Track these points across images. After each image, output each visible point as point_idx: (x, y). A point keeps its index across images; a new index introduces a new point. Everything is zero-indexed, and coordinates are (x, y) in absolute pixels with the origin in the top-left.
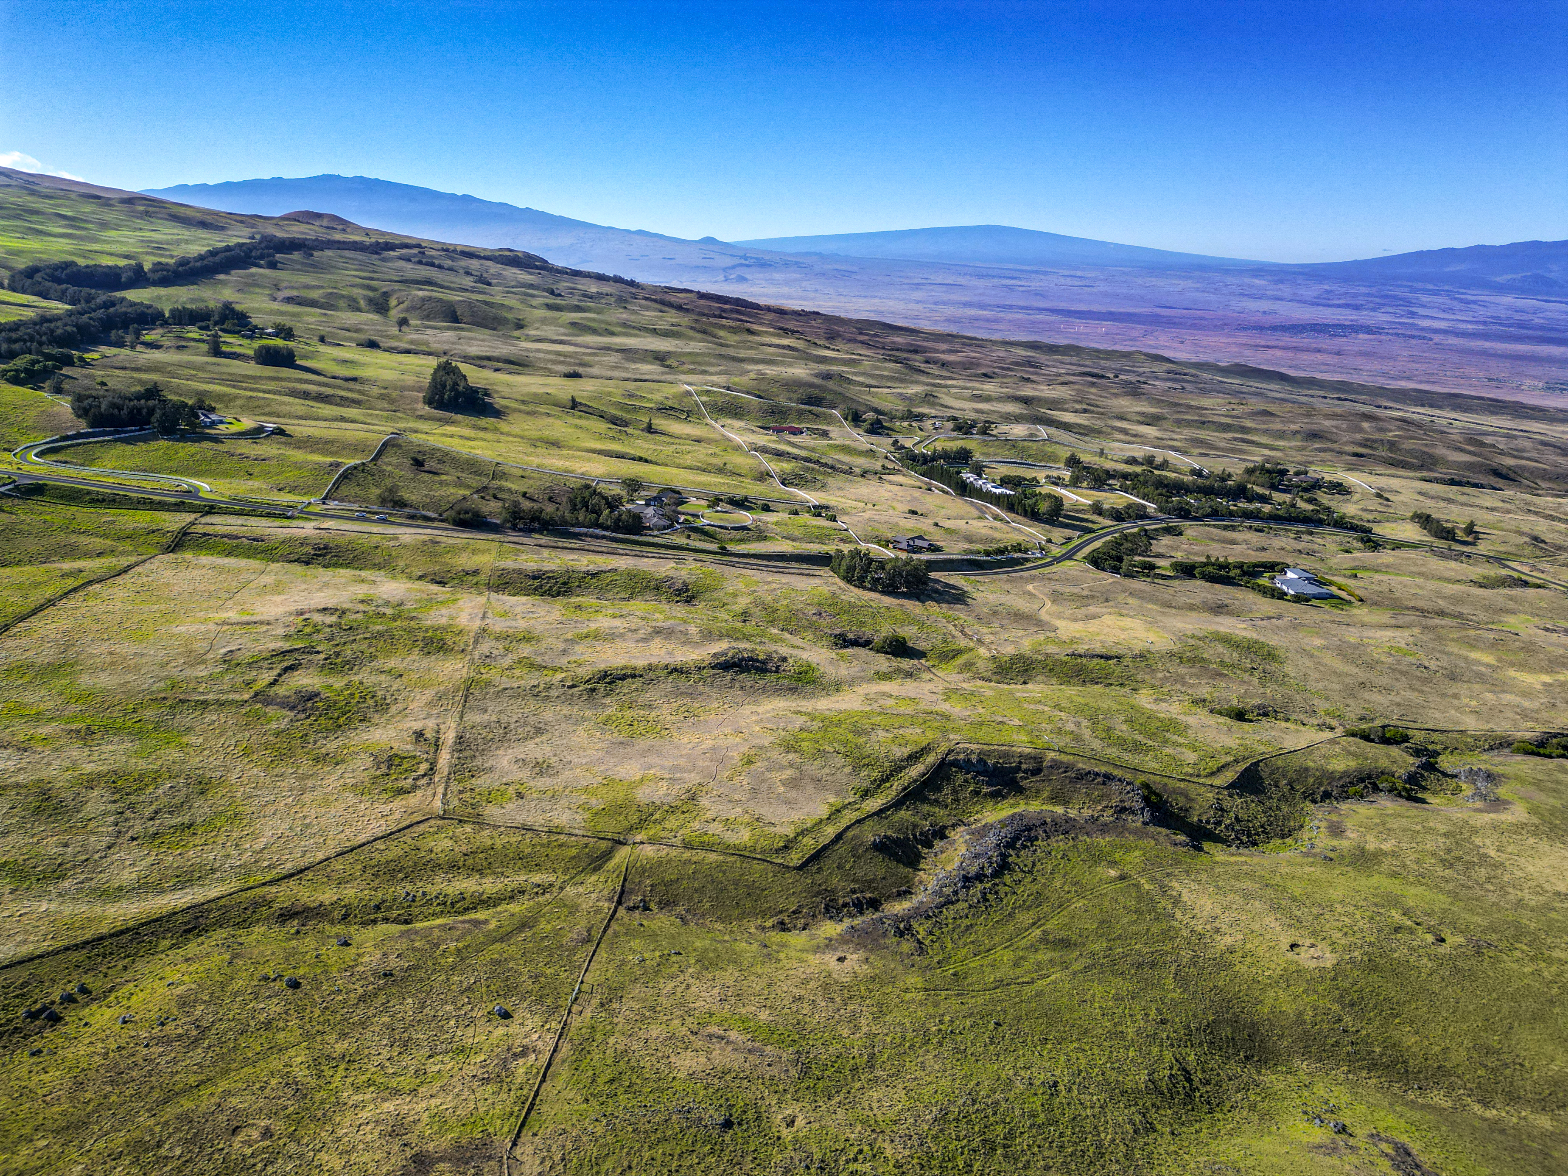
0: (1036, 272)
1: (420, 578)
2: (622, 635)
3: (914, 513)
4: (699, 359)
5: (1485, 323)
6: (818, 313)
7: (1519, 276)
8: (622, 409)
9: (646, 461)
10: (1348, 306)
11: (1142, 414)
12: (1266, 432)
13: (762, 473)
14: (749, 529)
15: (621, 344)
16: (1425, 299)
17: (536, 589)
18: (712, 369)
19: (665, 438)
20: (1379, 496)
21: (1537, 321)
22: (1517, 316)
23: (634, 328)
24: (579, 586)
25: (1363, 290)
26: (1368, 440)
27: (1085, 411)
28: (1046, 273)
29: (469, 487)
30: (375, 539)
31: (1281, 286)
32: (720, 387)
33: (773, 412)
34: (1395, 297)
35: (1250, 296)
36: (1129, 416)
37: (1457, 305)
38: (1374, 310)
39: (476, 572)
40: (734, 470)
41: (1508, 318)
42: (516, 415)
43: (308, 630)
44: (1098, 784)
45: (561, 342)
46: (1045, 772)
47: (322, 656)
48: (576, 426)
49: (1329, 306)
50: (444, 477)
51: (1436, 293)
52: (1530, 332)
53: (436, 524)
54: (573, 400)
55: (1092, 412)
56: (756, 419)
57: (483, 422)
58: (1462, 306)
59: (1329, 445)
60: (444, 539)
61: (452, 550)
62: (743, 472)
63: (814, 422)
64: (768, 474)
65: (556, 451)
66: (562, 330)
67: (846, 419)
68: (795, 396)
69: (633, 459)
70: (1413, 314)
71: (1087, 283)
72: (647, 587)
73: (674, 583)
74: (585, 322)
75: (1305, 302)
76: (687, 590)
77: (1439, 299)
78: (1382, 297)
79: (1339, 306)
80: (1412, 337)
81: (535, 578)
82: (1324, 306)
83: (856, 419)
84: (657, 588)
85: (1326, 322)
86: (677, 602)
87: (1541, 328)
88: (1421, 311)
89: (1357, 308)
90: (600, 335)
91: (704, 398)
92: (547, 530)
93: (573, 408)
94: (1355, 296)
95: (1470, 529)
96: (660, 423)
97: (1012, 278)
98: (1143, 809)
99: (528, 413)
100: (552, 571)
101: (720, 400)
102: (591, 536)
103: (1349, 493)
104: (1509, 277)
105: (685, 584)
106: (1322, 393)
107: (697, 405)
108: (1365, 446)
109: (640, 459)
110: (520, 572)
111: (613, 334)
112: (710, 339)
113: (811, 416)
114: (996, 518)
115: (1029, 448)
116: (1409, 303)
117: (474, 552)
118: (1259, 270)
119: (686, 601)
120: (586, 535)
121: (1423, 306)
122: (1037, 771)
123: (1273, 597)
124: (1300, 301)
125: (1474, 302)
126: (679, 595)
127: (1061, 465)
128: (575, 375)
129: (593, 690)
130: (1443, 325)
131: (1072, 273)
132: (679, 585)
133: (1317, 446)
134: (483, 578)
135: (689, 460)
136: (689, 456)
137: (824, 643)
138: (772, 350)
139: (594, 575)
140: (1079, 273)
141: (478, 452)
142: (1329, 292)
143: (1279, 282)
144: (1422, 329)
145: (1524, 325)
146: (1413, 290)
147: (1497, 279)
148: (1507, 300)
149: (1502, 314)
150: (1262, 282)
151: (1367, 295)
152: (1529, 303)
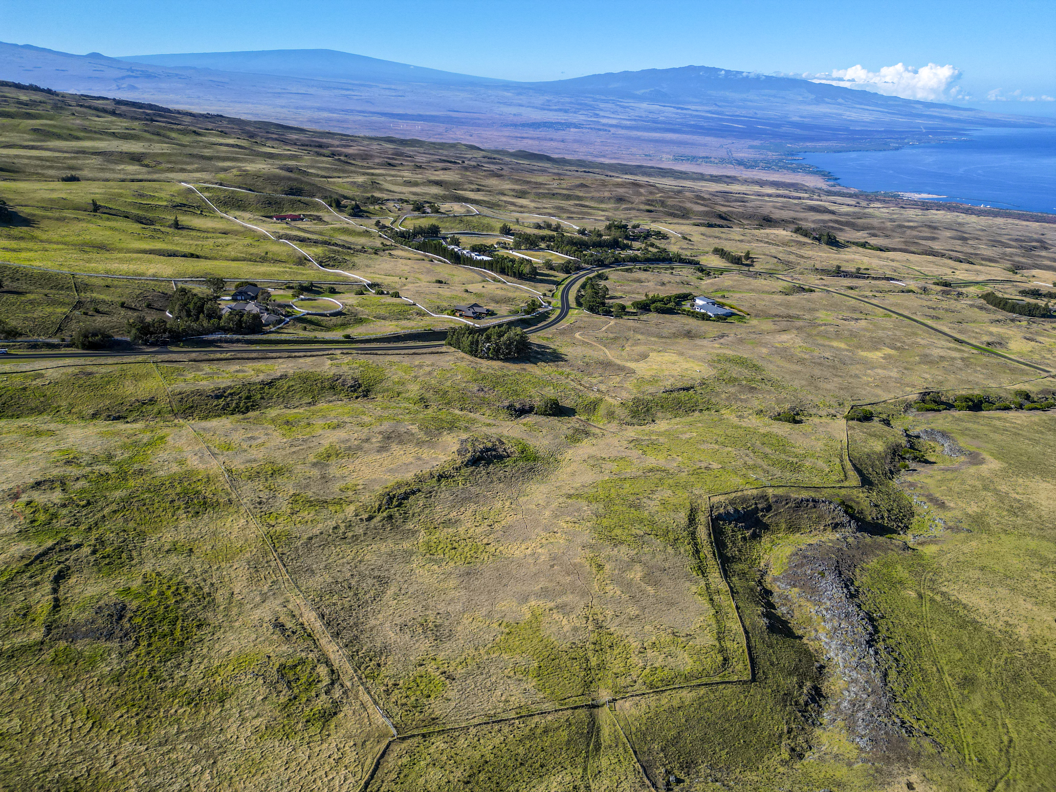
1: (94, 416)
2: (359, 448)
3: (440, 282)
4: (173, 159)
5: (635, 120)
6: (221, 116)
7: (648, 91)
8: (139, 208)
9: (198, 257)
10: (560, 110)
11: (513, 190)
12: (592, 198)
13: (299, 258)
14: (344, 314)
15: (93, 148)
16: (602, 105)
17: (223, 408)
18: (189, 167)
19: (194, 233)
20: (685, 238)
21: (661, 118)
22: (651, 116)
23: (95, 132)
24: (262, 398)
25: (568, 100)
26: (649, 200)
27: (479, 190)
28: (370, 86)
29: (63, 304)
30: (17, 380)
31: (521, 97)
32: (213, 183)
33: (270, 203)
34: (586, 104)
35: (505, 103)
36: (506, 192)
37: (620, 109)
38: (575, 113)
39: (152, 401)
40: (275, 258)
41: (646, 117)
42: (47, 222)
43: (42, 517)
44: (811, 508)
45: (33, 148)
46: (774, 507)
47: (86, 550)
48: (111, 229)
49: (551, 110)
50: (30, 296)
51: (607, 102)
52: (659, 125)
53: (63, 351)
54: (94, 203)
55: (483, 191)
56: (257, 209)
57: (16, 231)
58: (622, 110)
59: (630, 206)
60: (95, 369)
61: (109, 379)
62: (284, 258)
63: (306, 210)
64: (306, 259)
65: (107, 255)
66: (27, 136)
67: (331, 206)
68: (279, 189)
69: (185, 256)
70: (597, 115)
71: (400, 94)
72: (323, 388)
73: (344, 381)
74: (47, 128)
75: (537, 108)
76: (360, 386)
77: (610, 105)
78: (578, 104)
79: (556, 110)
80: (600, 130)
81: (218, 397)
82: (548, 110)
83: (338, 205)
84: (333, 388)
85: (550, 120)
86: (357, 398)
87: (664, 123)
88: (602, 113)
89: (566, 111)
90: (66, 139)
91: (207, 194)
92: (183, 341)
93: (95, 211)
94: (564, 104)
95: (747, 257)
96: (184, 219)
97: (348, 90)
98: (850, 522)
99: (58, 219)
100: (230, 387)
101: (222, 195)
102: (226, 341)
103: (668, 238)
104: (643, 91)
105: (356, 380)
106: (575, 168)
107: (203, 200)
108: (649, 205)
109: (192, 255)
110: (199, 393)
111: (78, 138)
112: (167, 140)
113: (302, 205)
114: (495, 280)
115: (472, 221)
116: (595, 108)
117: (136, 378)
118: (507, 86)
119: (365, 396)
120: (221, 341)
121: (601, 110)
122: (769, 508)
123: (703, 319)
124: (533, 107)
125: (628, 107)
126: (355, 391)
127: (498, 233)
128: (73, 179)
129: (390, 517)
130: (614, 122)
131: (387, 86)
132: (350, 382)
133: (624, 206)
134: (162, 405)
135: (231, 252)
136: (229, 248)
137: (502, 416)
138: (226, 148)
139: (271, 384)
140: (393, 87)
141: (37, 263)
142: (548, 101)
143: (519, 94)
144: (604, 125)
145: (655, 121)
146: (595, 100)
147: (638, 92)
148: (644, 105)
149: (644, 114)
150: (509, 94)
151: (571, 103)
152: (655, 107)
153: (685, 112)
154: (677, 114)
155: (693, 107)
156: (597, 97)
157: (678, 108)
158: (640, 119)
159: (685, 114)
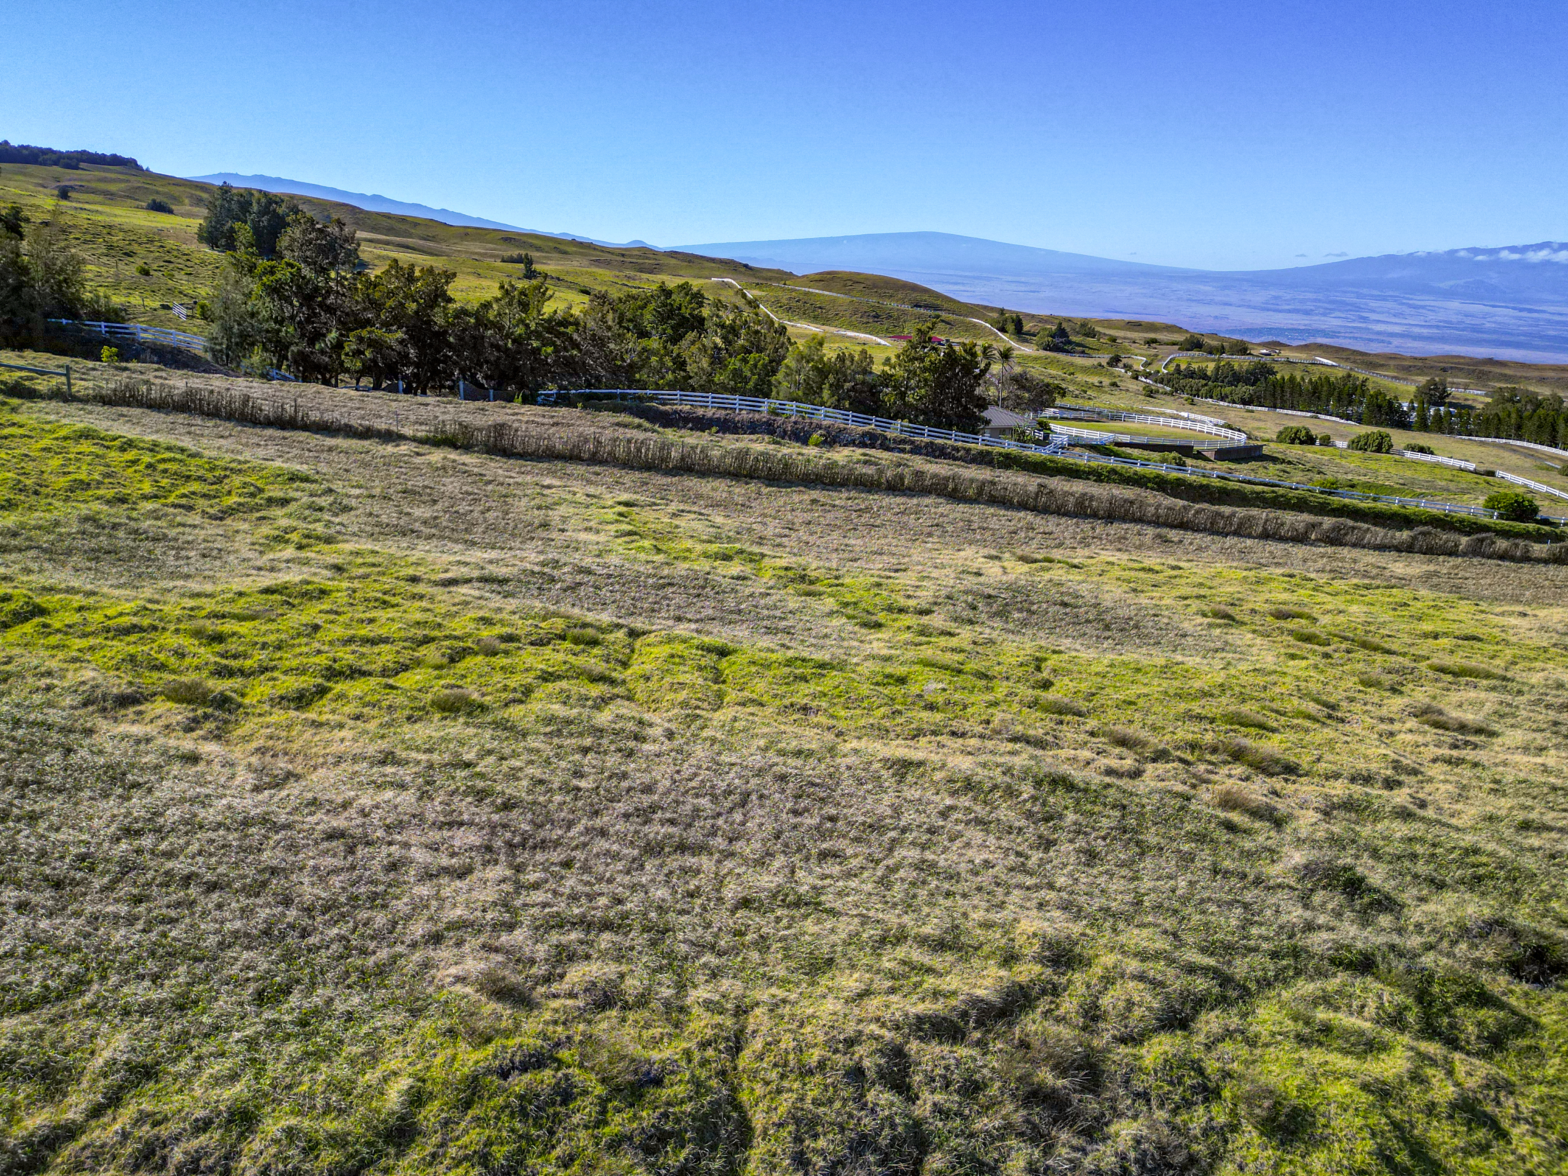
0: (978, 278)
5: (1438, 327)
7: (1461, 282)
10: (1295, 311)
16: (1373, 304)
21: (1488, 325)
22: (1468, 321)
25: (1310, 296)
31: (1227, 292)
34: (1343, 303)
35: (1199, 301)
37: (1407, 311)
38: (1324, 315)
41: (1459, 323)
49: (1280, 311)
51: (1384, 298)
52: (1485, 336)
58: (1413, 311)
70: (1365, 319)
71: (1032, 288)
75: (1255, 308)
77: (1389, 305)
78: (1330, 302)
79: (1289, 311)
82: (1275, 311)
85: (1280, 326)
87: (1495, 332)
88: (1373, 316)
89: (1307, 313)
94: (1302, 301)
104: (1452, 283)
116: (1359, 308)
118: (1202, 277)
121: (1373, 311)
124: (1249, 307)
125: (1423, 307)
130: (1397, 329)
131: (1014, 278)
140: (1022, 278)
142: (1276, 298)
143: (1225, 288)
144: (1379, 333)
145: (1475, 329)
146: (1359, 296)
147: (1441, 285)
148: (1455, 304)
149: (1454, 318)
150: (1207, 288)
151: (1315, 300)
152: (1477, 308)
153: (1535, 315)
154: (1520, 318)
155: (1551, 309)
156: (1365, 291)
157: (1521, 310)
158: (1449, 325)
159: (1538, 320)
